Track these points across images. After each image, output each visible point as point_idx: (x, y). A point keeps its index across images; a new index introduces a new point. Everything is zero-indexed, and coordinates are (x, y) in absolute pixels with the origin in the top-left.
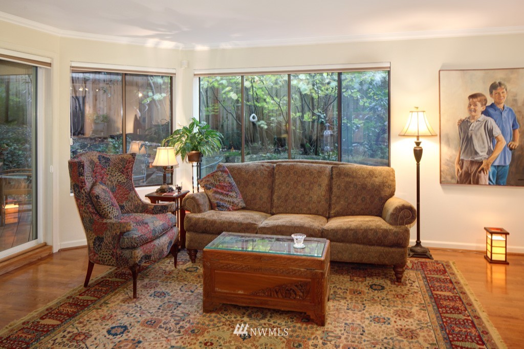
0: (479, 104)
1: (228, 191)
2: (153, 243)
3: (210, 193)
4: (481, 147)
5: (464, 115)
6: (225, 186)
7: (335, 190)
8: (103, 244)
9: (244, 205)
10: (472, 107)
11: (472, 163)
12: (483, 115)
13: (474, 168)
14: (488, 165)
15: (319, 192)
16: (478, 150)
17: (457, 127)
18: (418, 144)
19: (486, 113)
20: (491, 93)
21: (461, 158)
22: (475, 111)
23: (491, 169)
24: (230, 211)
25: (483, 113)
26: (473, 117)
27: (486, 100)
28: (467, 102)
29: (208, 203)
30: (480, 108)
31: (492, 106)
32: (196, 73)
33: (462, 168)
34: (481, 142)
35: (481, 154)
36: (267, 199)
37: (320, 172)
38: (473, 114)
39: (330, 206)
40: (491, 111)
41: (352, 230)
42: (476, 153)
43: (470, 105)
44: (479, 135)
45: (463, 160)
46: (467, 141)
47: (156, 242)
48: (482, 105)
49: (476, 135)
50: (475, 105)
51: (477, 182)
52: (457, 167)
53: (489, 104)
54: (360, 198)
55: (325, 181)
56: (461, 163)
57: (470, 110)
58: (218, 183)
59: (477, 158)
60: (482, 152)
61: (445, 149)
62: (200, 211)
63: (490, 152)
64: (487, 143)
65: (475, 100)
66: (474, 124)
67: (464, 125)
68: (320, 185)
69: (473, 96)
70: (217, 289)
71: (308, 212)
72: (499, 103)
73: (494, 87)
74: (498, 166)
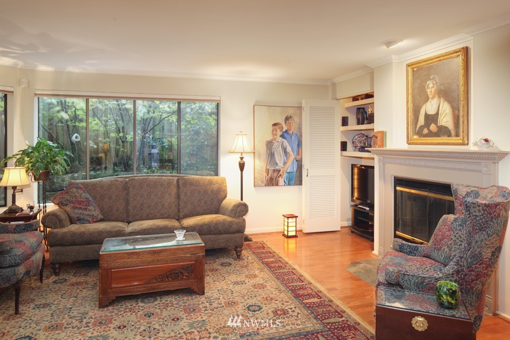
0: (278, 130)
1: (86, 206)
2: (31, 259)
3: (68, 209)
4: (279, 159)
5: (269, 137)
6: (82, 201)
7: (182, 196)
9: (102, 217)
10: (274, 132)
11: (274, 171)
12: (281, 138)
13: (276, 174)
14: (283, 172)
15: (169, 199)
16: (278, 163)
17: (265, 146)
18: (242, 158)
19: (282, 136)
20: (286, 122)
21: (268, 168)
22: (276, 135)
23: (285, 175)
24: (90, 223)
25: (281, 136)
26: (275, 139)
27: (282, 127)
28: (271, 128)
29: (68, 219)
30: (279, 133)
31: (286, 131)
32: (37, 93)
33: (268, 175)
34: (280, 157)
35: (279, 164)
36: (123, 209)
37: (169, 184)
38: (275, 137)
39: (179, 210)
40: (285, 135)
41: (206, 225)
42: (277, 164)
43: (273, 131)
44: (278, 151)
45: (268, 169)
46: (271, 155)
48: (280, 131)
49: (277, 151)
50: (276, 131)
51: (277, 185)
52: (265, 174)
53: (284, 130)
54: (203, 202)
55: (174, 191)
56: (268, 171)
57: (273, 134)
58: (75, 199)
59: (277, 168)
60: (280, 163)
61: (257, 162)
63: (285, 163)
64: (283, 158)
65: (276, 127)
66: (276, 144)
67: (269, 144)
68: (170, 194)
69: (275, 125)
71: (162, 217)
72: (290, 130)
73: (287, 119)
74: (290, 172)
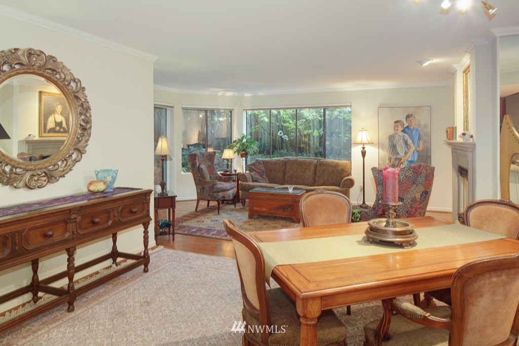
0: (400, 127)
1: (262, 174)
2: (225, 192)
3: (252, 173)
4: (401, 150)
7: (318, 173)
8: (205, 191)
10: (396, 128)
11: (396, 159)
12: (402, 133)
13: (397, 162)
14: (404, 160)
15: (309, 174)
16: (399, 152)
17: (388, 139)
18: (364, 148)
19: (404, 131)
20: (406, 120)
21: (390, 156)
22: (398, 130)
23: (406, 163)
25: (402, 131)
26: (397, 134)
27: (403, 124)
28: (393, 125)
29: (251, 178)
30: (400, 129)
31: (407, 127)
32: (244, 109)
33: (390, 162)
34: (401, 148)
35: (401, 154)
36: (282, 177)
37: (310, 163)
38: (397, 132)
39: (315, 181)
40: (407, 130)
42: (398, 154)
43: (395, 127)
44: (400, 143)
45: (391, 158)
46: (393, 148)
47: (227, 192)
48: (402, 127)
49: (398, 143)
50: (398, 127)
52: (388, 161)
53: (405, 126)
54: (330, 178)
55: (312, 168)
56: (390, 159)
57: (395, 130)
58: (256, 170)
59: (399, 157)
62: (247, 181)
63: (406, 153)
64: (404, 148)
65: (398, 124)
66: (397, 137)
67: (391, 138)
68: (310, 170)
69: (396, 122)
70: (254, 208)
72: (411, 126)
73: (408, 117)
74: (411, 161)
